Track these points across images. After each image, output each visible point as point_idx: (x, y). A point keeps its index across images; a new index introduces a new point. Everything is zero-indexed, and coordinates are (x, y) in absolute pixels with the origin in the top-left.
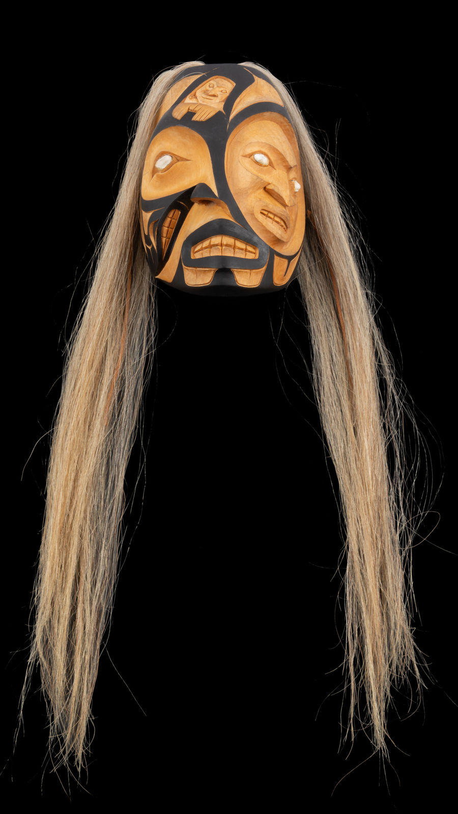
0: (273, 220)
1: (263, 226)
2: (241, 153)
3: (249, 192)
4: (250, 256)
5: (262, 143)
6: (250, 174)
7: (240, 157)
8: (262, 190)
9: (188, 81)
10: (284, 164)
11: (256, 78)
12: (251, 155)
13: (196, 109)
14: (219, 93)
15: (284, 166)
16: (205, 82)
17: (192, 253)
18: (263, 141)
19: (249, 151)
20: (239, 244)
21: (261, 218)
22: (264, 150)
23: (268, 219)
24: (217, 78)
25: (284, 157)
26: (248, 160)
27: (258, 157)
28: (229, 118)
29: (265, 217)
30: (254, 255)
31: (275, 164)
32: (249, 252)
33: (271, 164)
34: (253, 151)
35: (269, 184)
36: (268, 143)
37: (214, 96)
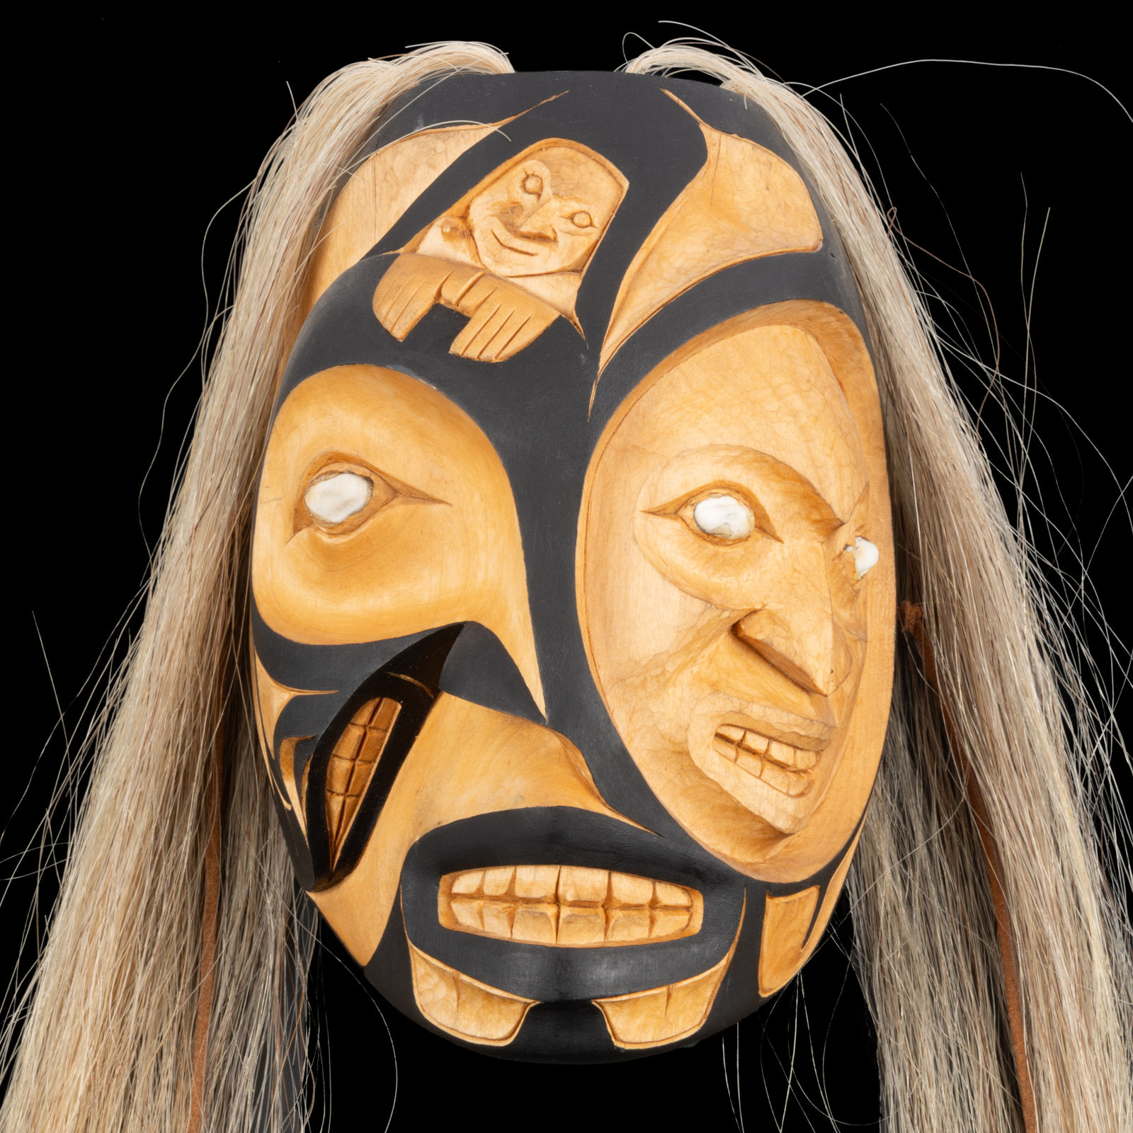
0: (765, 757)
1: (722, 792)
2: (642, 502)
3: (670, 668)
5: (729, 447)
6: (675, 594)
7: (639, 519)
8: (724, 642)
9: (440, 146)
10: (816, 516)
11: (711, 135)
12: (676, 510)
13: (469, 303)
14: (561, 225)
15: (815, 522)
16: (509, 163)
17: (442, 900)
18: (735, 441)
19: (674, 485)
21: (714, 761)
22: (738, 475)
23: (746, 759)
24: (556, 145)
25: (814, 489)
26: (669, 527)
27: (713, 513)
28: (596, 358)
29: (731, 752)
30: (683, 918)
31: (777, 520)
32: (667, 908)
33: (762, 526)
34: (692, 487)
35: (755, 612)
36: (751, 445)
37: (541, 238)
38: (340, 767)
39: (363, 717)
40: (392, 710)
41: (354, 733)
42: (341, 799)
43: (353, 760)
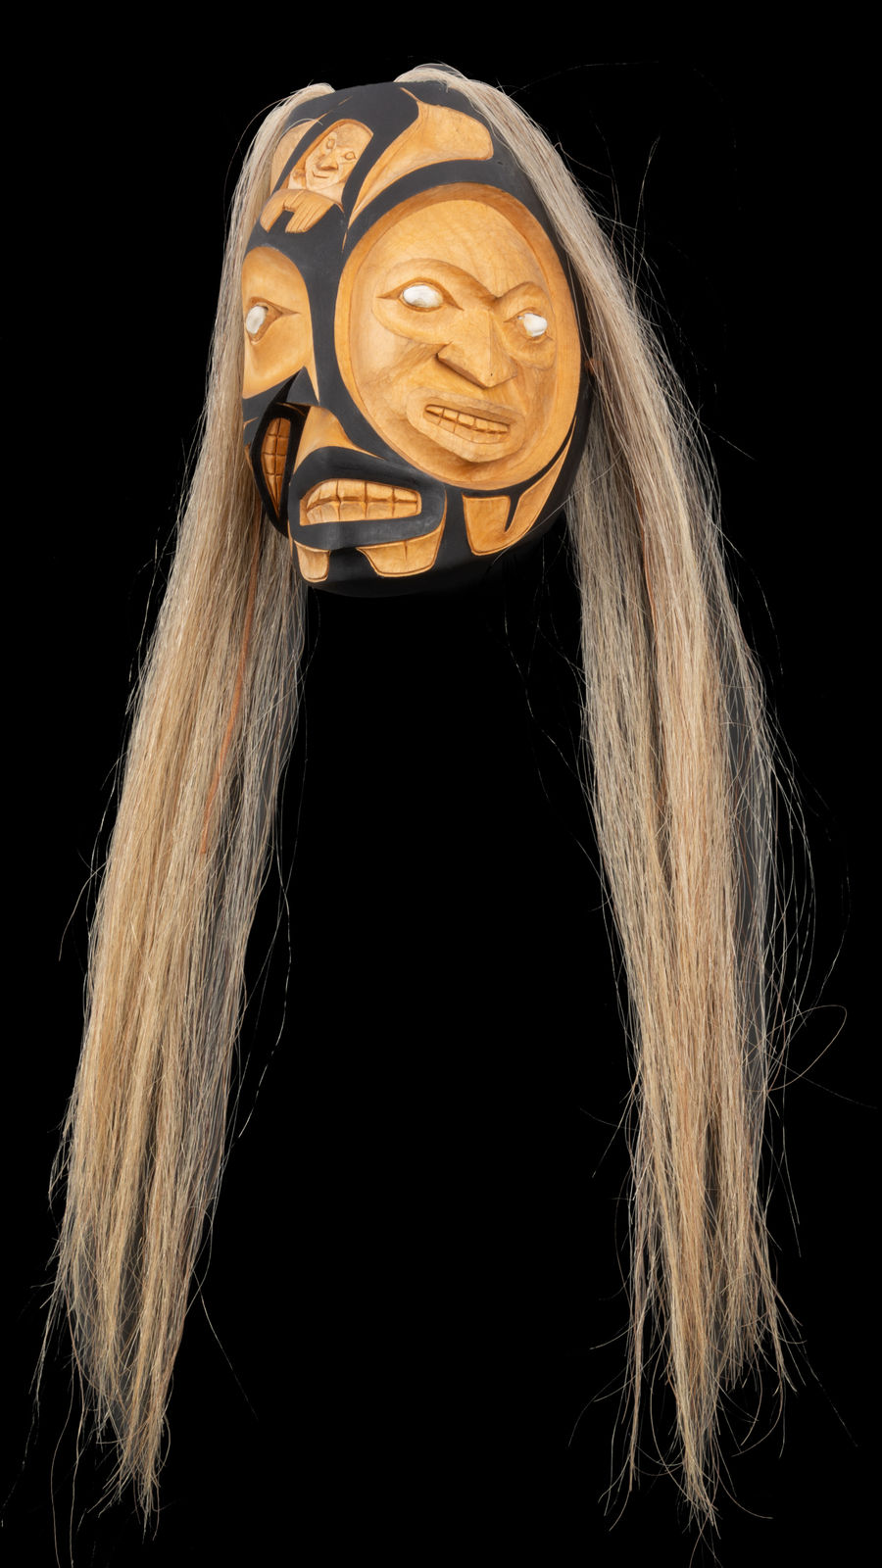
0: (456, 422)
1: (431, 441)
2: (377, 291)
3: (393, 375)
4: (403, 511)
5: (422, 260)
6: (392, 337)
7: (375, 301)
8: (431, 362)
9: (296, 136)
10: (481, 295)
11: (420, 104)
12: (396, 294)
13: (294, 206)
14: (340, 160)
15: (481, 298)
16: (321, 136)
18: (425, 257)
19: (394, 283)
20: (376, 490)
21: (424, 425)
22: (428, 274)
23: (444, 423)
24: (344, 123)
25: (475, 279)
26: (392, 303)
27: (411, 295)
28: (348, 220)
29: (436, 419)
30: (413, 506)
31: (457, 298)
32: (401, 501)
33: (448, 299)
34: (404, 282)
35: (445, 346)
36: (435, 257)
37: (331, 169)
38: (268, 459)
39: (273, 430)
40: (286, 424)
41: (271, 440)
42: (273, 476)
43: (273, 454)
